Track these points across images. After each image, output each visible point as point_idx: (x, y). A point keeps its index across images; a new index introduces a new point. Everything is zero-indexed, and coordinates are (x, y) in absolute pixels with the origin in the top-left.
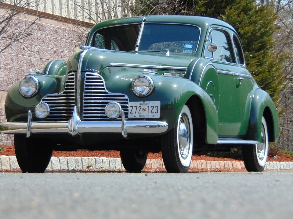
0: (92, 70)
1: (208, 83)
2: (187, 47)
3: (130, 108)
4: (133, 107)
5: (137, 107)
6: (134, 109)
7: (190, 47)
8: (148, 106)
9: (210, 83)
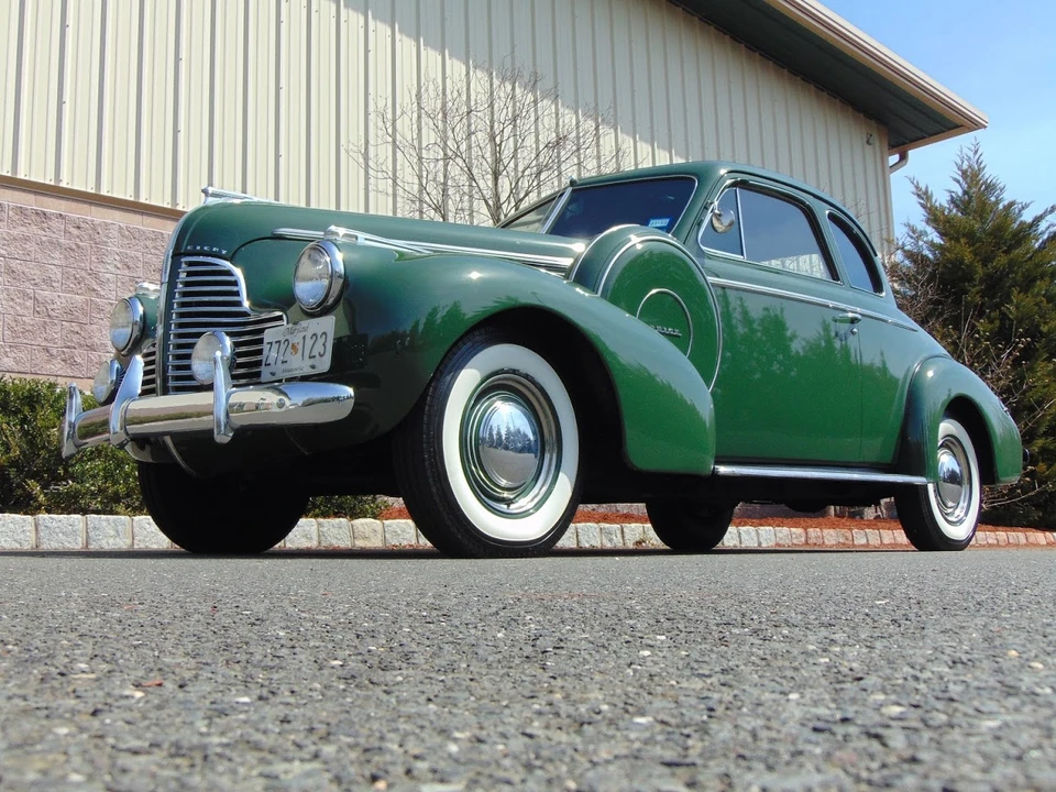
3: (265, 347)
4: (271, 343)
5: (279, 342)
6: (275, 346)
8: (304, 338)
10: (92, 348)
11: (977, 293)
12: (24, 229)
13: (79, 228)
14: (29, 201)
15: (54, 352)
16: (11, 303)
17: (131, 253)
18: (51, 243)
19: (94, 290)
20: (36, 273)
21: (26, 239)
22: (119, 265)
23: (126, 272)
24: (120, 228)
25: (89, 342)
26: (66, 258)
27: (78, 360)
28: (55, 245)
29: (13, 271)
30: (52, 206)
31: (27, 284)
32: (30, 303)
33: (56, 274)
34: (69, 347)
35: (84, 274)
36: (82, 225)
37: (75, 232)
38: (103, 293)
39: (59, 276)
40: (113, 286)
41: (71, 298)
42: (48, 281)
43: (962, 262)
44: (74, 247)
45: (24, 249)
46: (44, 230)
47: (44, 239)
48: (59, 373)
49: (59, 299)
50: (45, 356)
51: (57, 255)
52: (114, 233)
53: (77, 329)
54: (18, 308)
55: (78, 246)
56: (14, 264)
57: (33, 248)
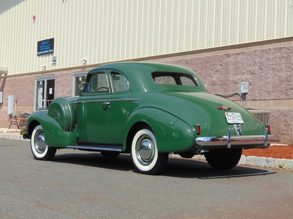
10: (292, 89)
13: (289, 50)
14: (277, 45)
15: (283, 92)
16: (273, 79)
18: (282, 57)
20: (278, 68)
21: (276, 57)
28: (283, 57)
29: (273, 69)
30: (283, 45)
31: (276, 72)
32: (277, 78)
33: (283, 66)
34: (286, 90)
35: (290, 65)
41: (287, 73)
42: (281, 69)
44: (288, 56)
46: (280, 53)
48: (284, 98)
50: (281, 93)
51: (283, 60)
53: (288, 83)
55: (289, 56)
56: (273, 66)
57: (277, 60)
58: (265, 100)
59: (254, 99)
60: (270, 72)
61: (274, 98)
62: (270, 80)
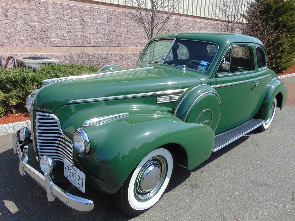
0: (43, 110)
1: (204, 111)
2: (202, 64)
3: (64, 166)
5: (68, 168)
7: (205, 64)
8: (76, 174)
9: (205, 111)
10: (48, 38)
11: (272, 14)
12: (24, 5)
13: (39, 4)
15: (38, 40)
17: (55, 10)
18: (32, 9)
19: (46, 22)
20: (29, 18)
21: (25, 8)
22: (52, 14)
23: (54, 16)
24: (51, 3)
25: (47, 36)
26: (37, 13)
27: (45, 42)
28: (34, 9)
29: (23, 18)
31: (28, 21)
32: (29, 27)
33: (35, 18)
34: (42, 38)
35: (43, 17)
36: (40, 3)
37: (38, 5)
38: (49, 22)
39: (36, 18)
40: (51, 20)
41: (40, 25)
42: (33, 20)
43: (270, 5)
44: (39, 10)
45: (25, 11)
46: (30, 5)
47: (30, 8)
48: (40, 45)
49: (37, 25)
50: (36, 41)
51: (34, 12)
52: (50, 5)
53: (43, 33)
54: (26, 29)
55: (40, 9)
56: (23, 16)
57: (27, 10)
58: (18, 46)
59: (3, 45)
60: (20, 20)
61: (29, 45)
62: (21, 28)
